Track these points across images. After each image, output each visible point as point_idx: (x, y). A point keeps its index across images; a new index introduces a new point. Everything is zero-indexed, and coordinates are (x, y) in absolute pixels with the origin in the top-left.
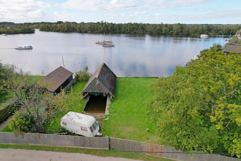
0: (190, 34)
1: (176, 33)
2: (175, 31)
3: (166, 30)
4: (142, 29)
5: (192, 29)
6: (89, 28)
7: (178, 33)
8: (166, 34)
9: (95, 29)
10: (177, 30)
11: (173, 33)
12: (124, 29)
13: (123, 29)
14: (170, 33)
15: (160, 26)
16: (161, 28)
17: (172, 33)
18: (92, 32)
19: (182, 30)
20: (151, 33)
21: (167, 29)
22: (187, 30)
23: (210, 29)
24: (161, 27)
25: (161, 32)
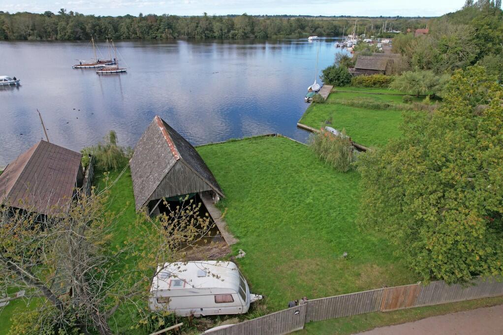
0: (268, 36)
1: (243, 34)
2: (241, 31)
3: (221, 30)
4: (168, 28)
5: (272, 25)
6: (30, 28)
7: (245, 34)
8: (222, 38)
9: (49, 30)
10: (245, 29)
11: (236, 35)
12: (126, 30)
13: (123, 29)
14: (230, 36)
15: (207, 20)
16: (211, 25)
17: (234, 36)
18: (41, 38)
19: (253, 29)
20: (190, 38)
21: (223, 28)
22: (262, 28)
23: (302, 24)
24: (209, 24)
25: (211, 34)
